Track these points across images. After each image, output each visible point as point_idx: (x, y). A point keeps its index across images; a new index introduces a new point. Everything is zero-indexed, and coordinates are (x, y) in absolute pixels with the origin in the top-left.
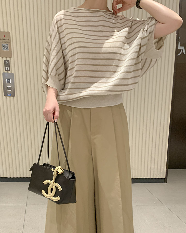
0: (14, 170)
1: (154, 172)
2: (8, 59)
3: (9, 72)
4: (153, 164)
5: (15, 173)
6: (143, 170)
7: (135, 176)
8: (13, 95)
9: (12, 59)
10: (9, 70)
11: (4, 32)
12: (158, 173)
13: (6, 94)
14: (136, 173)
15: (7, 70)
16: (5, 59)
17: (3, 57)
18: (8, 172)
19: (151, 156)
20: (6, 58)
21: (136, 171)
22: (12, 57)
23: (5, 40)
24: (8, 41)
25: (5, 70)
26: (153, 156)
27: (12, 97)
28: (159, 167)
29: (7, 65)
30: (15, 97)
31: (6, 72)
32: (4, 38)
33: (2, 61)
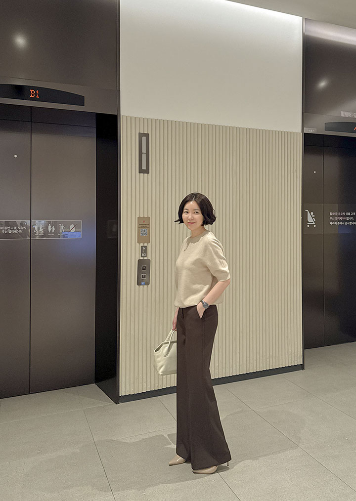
0: (140, 381)
1: (291, 357)
2: (146, 244)
3: (146, 258)
4: (290, 348)
5: (140, 385)
6: (281, 357)
7: (272, 366)
8: (147, 284)
9: (150, 244)
10: (146, 256)
11: (144, 217)
12: (296, 358)
13: (139, 284)
14: (274, 361)
15: (144, 257)
16: (142, 244)
17: (140, 244)
18: (132, 385)
19: (288, 337)
20: (144, 243)
21: (274, 359)
22: (150, 242)
24: (147, 226)
25: (142, 256)
26: (290, 338)
27: (146, 286)
28: (296, 351)
29: (144, 250)
30: (149, 286)
32: (143, 223)
33: (138, 247)
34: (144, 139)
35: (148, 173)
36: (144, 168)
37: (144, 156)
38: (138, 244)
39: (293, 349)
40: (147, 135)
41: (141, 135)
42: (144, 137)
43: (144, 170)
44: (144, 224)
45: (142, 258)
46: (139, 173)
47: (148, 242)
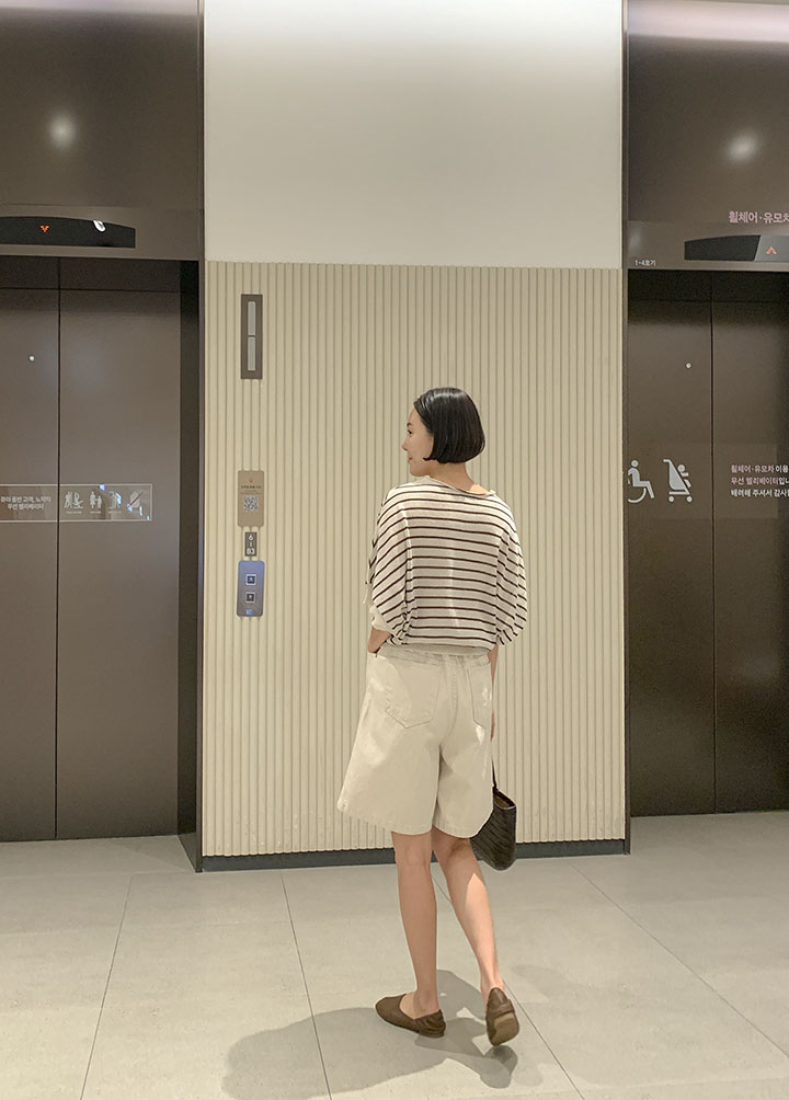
2: (255, 529)
3: (254, 559)
8: (258, 613)
9: (263, 529)
10: (255, 555)
13: (241, 612)
15: (250, 555)
16: (247, 529)
17: (241, 525)
20: (250, 527)
22: (263, 525)
24: (258, 490)
25: (246, 555)
27: (254, 618)
29: (251, 542)
31: (246, 559)
32: (249, 484)
33: (240, 534)
34: (252, 305)
35: (260, 377)
36: (252, 367)
37: (252, 343)
38: (238, 528)
40: (258, 299)
41: (245, 299)
42: (252, 302)
43: (252, 372)
44: (251, 488)
46: (242, 377)
47: (260, 525)
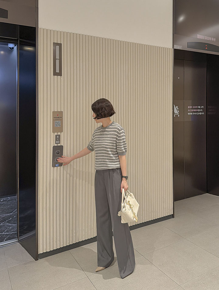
3: (59, 145)
8: (61, 165)
11: (58, 111)
12: (169, 211)
13: (54, 165)
17: (54, 133)
22: (62, 132)
23: (58, 118)
24: (61, 119)
29: (58, 138)
32: (57, 116)
33: (53, 136)
34: (58, 47)
35: (61, 75)
36: (58, 71)
37: (57, 62)
39: (167, 205)
40: (60, 45)
41: (55, 44)
45: (56, 145)
